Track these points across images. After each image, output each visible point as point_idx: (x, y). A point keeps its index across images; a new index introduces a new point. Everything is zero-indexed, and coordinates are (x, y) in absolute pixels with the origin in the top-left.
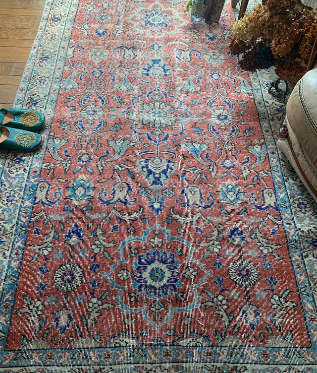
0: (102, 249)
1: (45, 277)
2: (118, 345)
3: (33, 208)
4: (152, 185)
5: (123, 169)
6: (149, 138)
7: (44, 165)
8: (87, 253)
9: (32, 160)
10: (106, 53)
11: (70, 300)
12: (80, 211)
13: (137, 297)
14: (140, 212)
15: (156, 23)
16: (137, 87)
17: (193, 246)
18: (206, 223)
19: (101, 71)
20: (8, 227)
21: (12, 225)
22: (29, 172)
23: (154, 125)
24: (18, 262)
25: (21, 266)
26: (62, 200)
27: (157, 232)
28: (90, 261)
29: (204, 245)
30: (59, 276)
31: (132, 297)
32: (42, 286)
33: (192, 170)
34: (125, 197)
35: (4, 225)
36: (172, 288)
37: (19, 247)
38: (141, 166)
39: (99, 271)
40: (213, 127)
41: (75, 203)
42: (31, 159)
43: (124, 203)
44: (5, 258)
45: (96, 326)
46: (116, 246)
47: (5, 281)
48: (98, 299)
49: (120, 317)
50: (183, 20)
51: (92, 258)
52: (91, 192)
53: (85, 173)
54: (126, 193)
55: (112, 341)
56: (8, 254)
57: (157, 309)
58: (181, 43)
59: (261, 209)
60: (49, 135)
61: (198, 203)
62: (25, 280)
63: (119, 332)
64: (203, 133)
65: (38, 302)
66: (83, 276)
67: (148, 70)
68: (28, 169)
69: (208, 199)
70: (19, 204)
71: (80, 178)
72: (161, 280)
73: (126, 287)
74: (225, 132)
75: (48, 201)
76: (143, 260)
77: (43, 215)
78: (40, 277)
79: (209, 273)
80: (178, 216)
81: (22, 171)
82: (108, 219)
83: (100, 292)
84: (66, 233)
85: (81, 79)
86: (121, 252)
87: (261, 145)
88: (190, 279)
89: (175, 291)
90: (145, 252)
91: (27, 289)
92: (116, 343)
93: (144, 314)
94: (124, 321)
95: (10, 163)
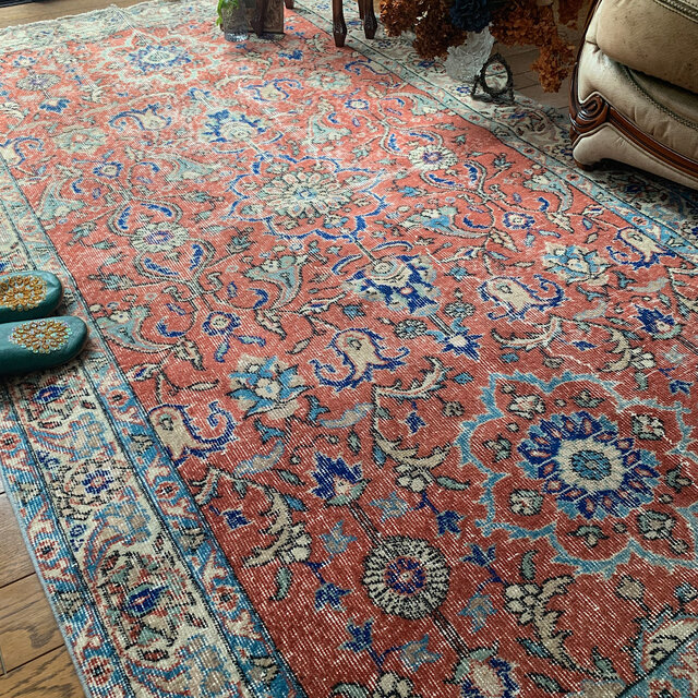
0: (426, 476)
1: (350, 610)
2: (659, 656)
3: (179, 472)
4: (412, 311)
5: (325, 307)
6: (327, 237)
7: (130, 375)
8: (402, 501)
9: (88, 376)
10: (98, 132)
11: (459, 625)
12: (305, 426)
13: (596, 531)
14: (437, 367)
15: (163, 61)
16: (219, 165)
17: (601, 377)
18: (583, 326)
19: (113, 164)
20: (146, 548)
21: (153, 537)
22: (101, 404)
23: (317, 212)
24: (245, 616)
25: (261, 619)
26: (240, 423)
27: (508, 389)
28: (423, 514)
29: (618, 366)
30: (381, 586)
31: (587, 534)
32: (362, 636)
33: (465, 254)
34: (378, 355)
35: (131, 549)
36: (645, 473)
37: (217, 578)
38: (358, 288)
39: (464, 525)
40: (431, 176)
41: (276, 415)
42: (83, 378)
43: (385, 366)
44: (201, 624)
45: (571, 644)
46: (452, 454)
47: (247, 682)
48: (521, 585)
49: (603, 593)
50: (213, 45)
51: (422, 505)
52: (294, 380)
53: (245, 350)
54: (373, 348)
55: (639, 656)
56: (199, 611)
57: (659, 531)
58: (244, 77)
59: (647, 265)
60: (90, 313)
61: (533, 301)
62: (301, 645)
63: (636, 626)
64: (424, 193)
65: (384, 679)
66: (437, 554)
67: (217, 134)
68: (91, 399)
69: (545, 289)
70: (132, 482)
71: (241, 364)
72: (609, 470)
73: (554, 523)
74: (461, 177)
75: (206, 441)
76: (535, 453)
77: (219, 478)
78: (335, 615)
79: (677, 409)
80: (518, 342)
81: (79, 411)
82: (382, 413)
83: (510, 566)
84: (313, 485)
85: (77, 191)
86: (474, 461)
87: (542, 173)
88: (659, 438)
89: (656, 475)
90: (523, 436)
91: (328, 666)
92: (652, 653)
93: (644, 555)
94: (619, 596)
95: (32, 408)
